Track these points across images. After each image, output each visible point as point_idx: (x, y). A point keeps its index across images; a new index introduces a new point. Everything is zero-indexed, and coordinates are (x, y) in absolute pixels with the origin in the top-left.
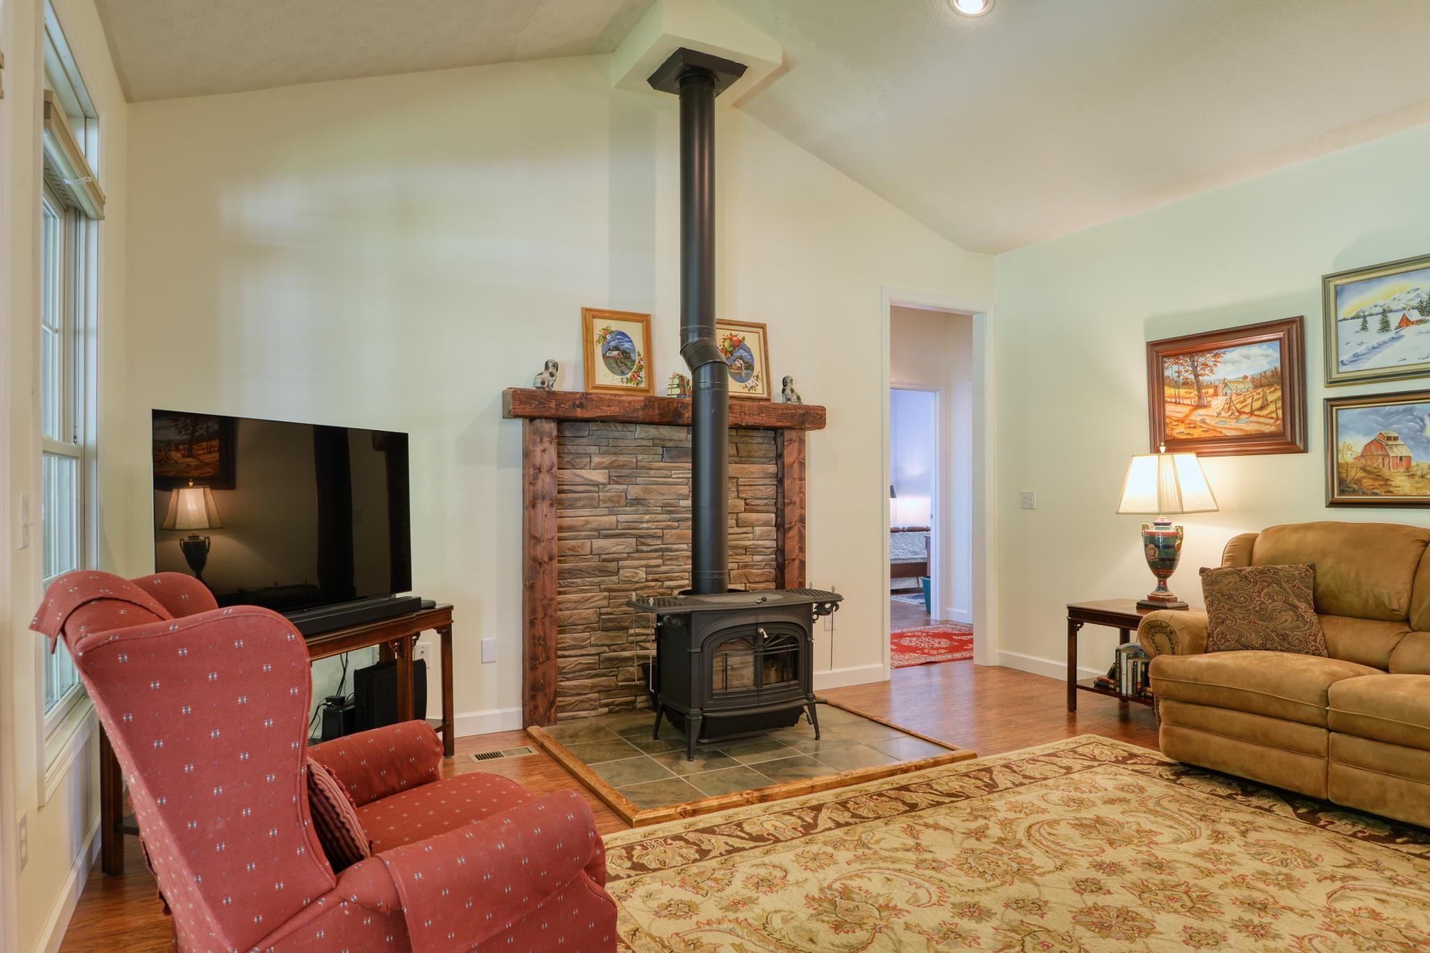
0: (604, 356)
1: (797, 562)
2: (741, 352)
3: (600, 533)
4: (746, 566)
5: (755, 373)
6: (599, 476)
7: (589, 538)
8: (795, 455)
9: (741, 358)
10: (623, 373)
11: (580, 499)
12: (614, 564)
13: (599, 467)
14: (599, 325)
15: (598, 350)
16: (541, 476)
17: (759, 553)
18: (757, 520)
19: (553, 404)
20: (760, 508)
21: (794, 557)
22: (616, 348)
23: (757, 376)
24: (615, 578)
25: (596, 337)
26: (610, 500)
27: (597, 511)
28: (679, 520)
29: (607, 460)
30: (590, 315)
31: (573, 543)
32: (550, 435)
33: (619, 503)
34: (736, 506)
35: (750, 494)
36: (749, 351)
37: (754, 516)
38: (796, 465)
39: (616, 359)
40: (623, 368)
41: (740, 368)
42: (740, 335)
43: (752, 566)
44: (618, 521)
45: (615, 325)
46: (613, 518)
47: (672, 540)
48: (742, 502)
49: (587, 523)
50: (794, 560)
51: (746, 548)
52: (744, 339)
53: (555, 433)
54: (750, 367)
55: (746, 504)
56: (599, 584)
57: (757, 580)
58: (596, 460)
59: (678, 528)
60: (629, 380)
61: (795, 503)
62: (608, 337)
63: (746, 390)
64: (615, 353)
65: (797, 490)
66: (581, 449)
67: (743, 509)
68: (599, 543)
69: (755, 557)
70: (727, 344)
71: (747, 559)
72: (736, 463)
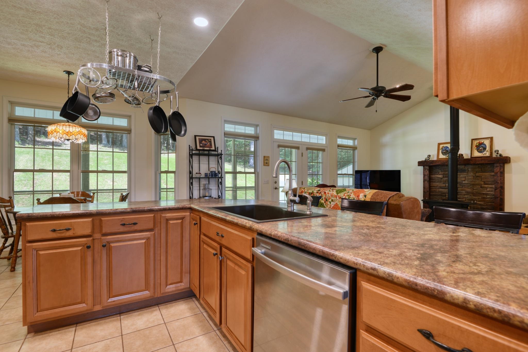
0: (442, 152)
1: (499, 198)
2: (483, 145)
3: (441, 188)
4: (484, 198)
5: (486, 150)
6: (441, 176)
7: (438, 188)
8: (498, 170)
9: (482, 147)
10: (446, 155)
11: (436, 181)
12: (444, 194)
13: (441, 174)
14: (441, 146)
15: (440, 151)
16: (426, 176)
17: (488, 195)
18: (488, 187)
19: (426, 163)
20: (489, 184)
21: (498, 197)
22: (445, 150)
23: (487, 151)
24: (445, 197)
25: (440, 148)
26: (443, 181)
27: (441, 183)
28: (462, 186)
29: (442, 173)
30: (439, 144)
31: (435, 189)
32: (427, 169)
33: (446, 182)
34: (480, 183)
35: (485, 180)
36: (485, 145)
37: (486, 186)
38: (499, 173)
39: (444, 152)
40: (446, 154)
41: (482, 150)
42: (482, 141)
43: (487, 198)
44: (446, 186)
45: (445, 145)
46: (445, 185)
47: (460, 190)
48: (483, 182)
49: (438, 185)
50: (498, 198)
51: (484, 193)
52: (484, 142)
53: (428, 168)
54: (485, 149)
55: (484, 183)
56: (441, 198)
57: (487, 202)
58: (440, 173)
59: (462, 187)
60: (447, 156)
61: (498, 183)
62: (443, 148)
63: (483, 155)
64: (445, 151)
65: (499, 179)
66: (437, 171)
67: (483, 184)
68: (440, 190)
69: (487, 196)
70: (477, 144)
71: (485, 196)
72: (480, 173)
